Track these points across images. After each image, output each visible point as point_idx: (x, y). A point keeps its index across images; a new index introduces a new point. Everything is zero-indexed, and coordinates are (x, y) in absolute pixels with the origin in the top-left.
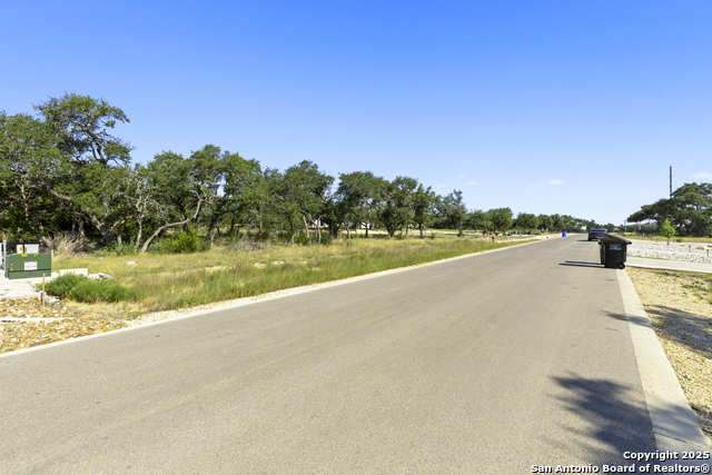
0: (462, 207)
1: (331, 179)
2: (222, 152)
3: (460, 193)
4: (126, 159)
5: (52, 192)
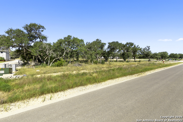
0: (150, 51)
1: (105, 44)
2: (72, 37)
3: (149, 47)
4: (46, 40)
5: (28, 50)
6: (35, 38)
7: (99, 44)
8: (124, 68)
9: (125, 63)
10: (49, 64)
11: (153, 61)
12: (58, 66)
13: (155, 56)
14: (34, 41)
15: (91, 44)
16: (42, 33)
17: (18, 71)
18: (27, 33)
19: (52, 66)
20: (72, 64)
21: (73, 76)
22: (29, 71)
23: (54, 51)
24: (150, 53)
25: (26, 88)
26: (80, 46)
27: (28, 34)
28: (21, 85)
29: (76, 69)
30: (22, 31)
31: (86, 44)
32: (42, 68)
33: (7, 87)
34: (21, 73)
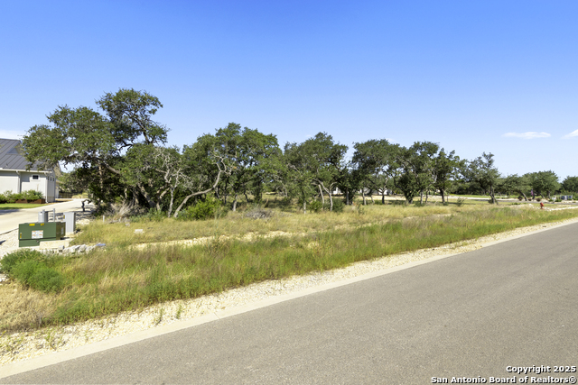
0: (495, 171)
1: (345, 148)
2: (242, 129)
3: (491, 155)
4: (164, 139)
5: (111, 168)
6: (132, 132)
7: (324, 149)
8: (407, 225)
9: (410, 209)
10: (171, 210)
11: (505, 201)
12: (197, 217)
13: (511, 187)
14: (129, 142)
15: (301, 148)
16: (152, 118)
17: (80, 233)
18: (109, 118)
19: (182, 217)
20: (240, 211)
21: (244, 247)
22: (112, 232)
23: (186, 172)
24: (496, 177)
25: (106, 281)
26: (266, 157)
27: (112, 121)
28: (90, 275)
29: (253, 228)
30: (96, 114)
31: (283, 150)
32: (151, 224)
33: (53, 279)
34: (89, 239)
